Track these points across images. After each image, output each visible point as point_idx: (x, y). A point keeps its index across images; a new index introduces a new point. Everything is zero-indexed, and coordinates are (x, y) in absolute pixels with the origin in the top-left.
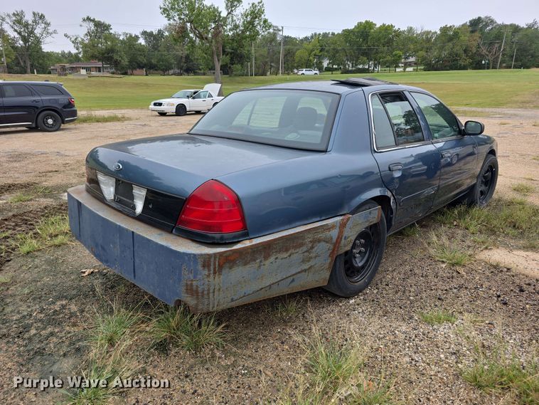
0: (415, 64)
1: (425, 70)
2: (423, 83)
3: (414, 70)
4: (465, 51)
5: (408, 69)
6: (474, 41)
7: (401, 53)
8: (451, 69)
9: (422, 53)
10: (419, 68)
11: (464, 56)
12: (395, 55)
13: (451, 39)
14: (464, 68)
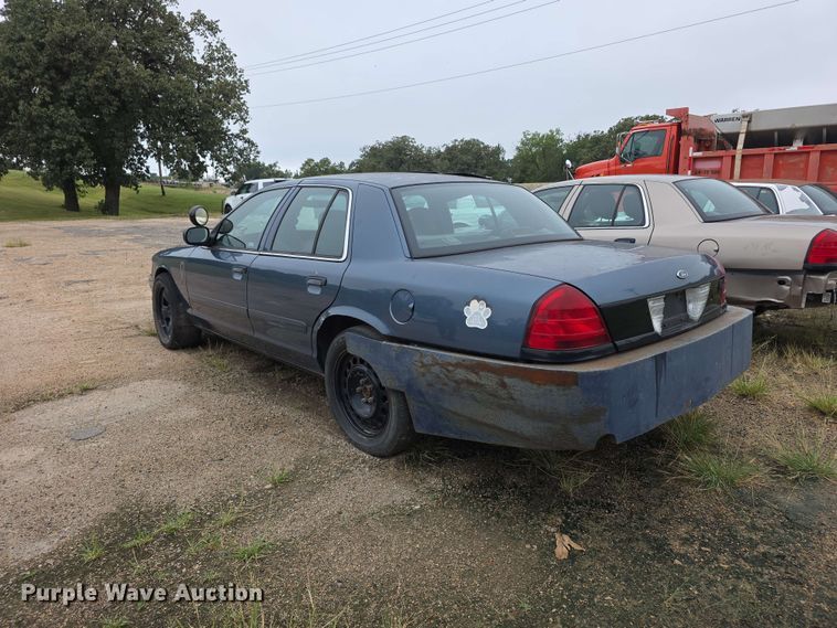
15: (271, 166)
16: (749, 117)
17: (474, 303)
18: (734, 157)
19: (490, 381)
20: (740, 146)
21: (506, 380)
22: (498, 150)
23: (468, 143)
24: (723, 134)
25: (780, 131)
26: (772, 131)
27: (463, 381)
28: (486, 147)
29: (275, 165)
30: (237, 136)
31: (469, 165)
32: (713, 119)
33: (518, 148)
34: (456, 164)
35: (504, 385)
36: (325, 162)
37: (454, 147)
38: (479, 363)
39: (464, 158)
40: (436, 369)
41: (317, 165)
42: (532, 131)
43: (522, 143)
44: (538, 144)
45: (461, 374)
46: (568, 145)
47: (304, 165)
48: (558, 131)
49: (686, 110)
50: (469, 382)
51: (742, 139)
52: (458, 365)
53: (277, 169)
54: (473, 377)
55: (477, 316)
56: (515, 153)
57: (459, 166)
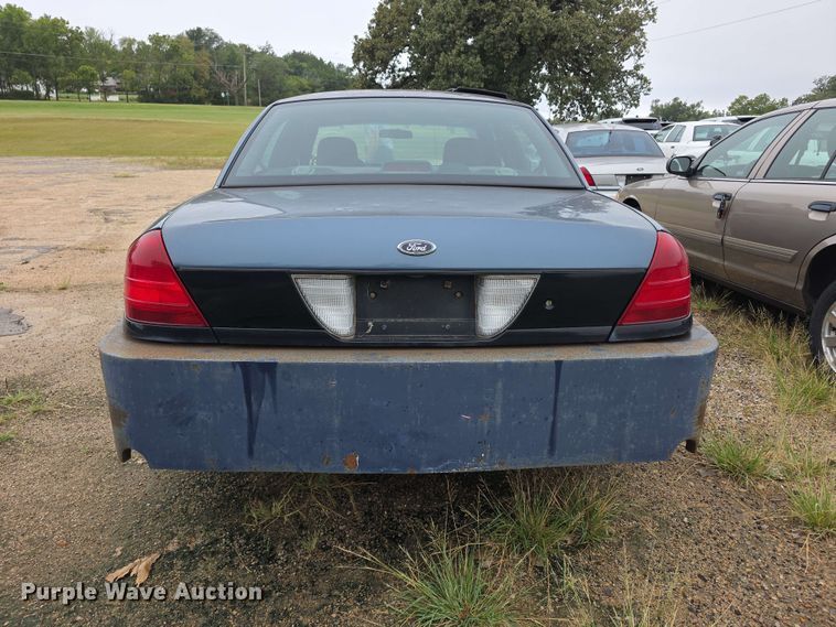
0: (118, 90)
1: (140, 100)
2: (156, 121)
3: (121, 100)
4: (195, 77)
5: (111, 98)
6: (204, 63)
7: (93, 69)
8: (181, 102)
9: (129, 73)
10: (130, 96)
11: (195, 84)
12: (84, 72)
13: (169, 56)
14: (199, 101)
15: (693, 106)
29: (698, 105)
30: (630, 73)
36: (763, 99)
41: (750, 103)
47: (733, 104)
53: (700, 109)
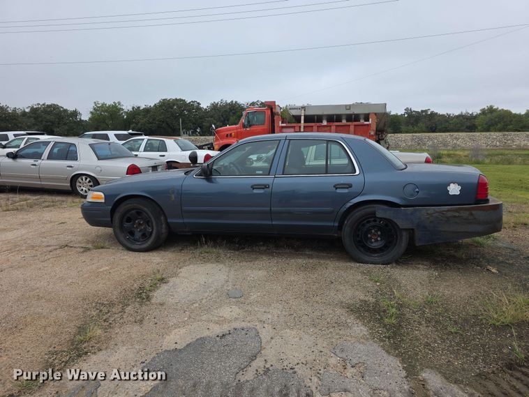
16: (304, 108)
17: (452, 185)
18: (300, 127)
19: (465, 214)
20: (302, 122)
21: (473, 212)
22: (75, 113)
23: (49, 106)
24: (293, 116)
25: (318, 116)
26: (314, 115)
27: (450, 217)
28: (66, 111)
31: (53, 123)
32: (288, 108)
33: (91, 112)
34: (42, 121)
35: (472, 214)
37: (37, 109)
38: (459, 208)
39: (48, 117)
40: (437, 214)
42: (101, 102)
43: (94, 109)
44: (106, 111)
45: (449, 214)
46: (127, 112)
48: (119, 103)
49: (275, 102)
50: (455, 217)
51: (303, 118)
52: (448, 211)
54: (457, 214)
55: (454, 189)
56: (90, 116)
57: (44, 123)
